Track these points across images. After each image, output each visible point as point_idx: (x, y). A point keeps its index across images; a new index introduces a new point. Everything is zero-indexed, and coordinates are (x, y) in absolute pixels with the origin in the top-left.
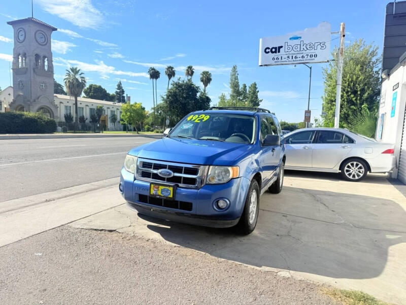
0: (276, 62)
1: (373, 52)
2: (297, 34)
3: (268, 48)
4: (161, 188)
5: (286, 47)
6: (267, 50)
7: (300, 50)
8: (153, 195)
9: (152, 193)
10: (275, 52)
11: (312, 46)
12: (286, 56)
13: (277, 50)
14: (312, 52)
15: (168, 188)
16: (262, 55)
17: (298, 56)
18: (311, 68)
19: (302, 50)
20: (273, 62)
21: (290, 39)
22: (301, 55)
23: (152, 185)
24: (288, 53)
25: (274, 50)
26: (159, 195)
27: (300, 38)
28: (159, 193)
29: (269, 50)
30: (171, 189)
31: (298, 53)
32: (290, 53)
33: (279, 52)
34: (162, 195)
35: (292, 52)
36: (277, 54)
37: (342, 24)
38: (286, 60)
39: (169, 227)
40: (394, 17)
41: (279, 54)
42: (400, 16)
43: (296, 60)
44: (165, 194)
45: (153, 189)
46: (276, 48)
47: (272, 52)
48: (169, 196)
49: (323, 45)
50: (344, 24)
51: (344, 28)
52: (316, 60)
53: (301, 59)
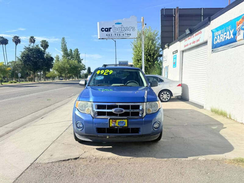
0: (108, 37)
1: (157, 33)
2: (119, 21)
3: (104, 29)
4: (118, 121)
5: (114, 28)
6: (103, 30)
7: (122, 31)
8: (112, 127)
9: (111, 126)
10: (108, 31)
11: (127, 29)
12: (114, 34)
13: (108, 30)
14: (128, 32)
15: (122, 120)
16: (100, 32)
17: (121, 34)
18: (115, 41)
19: (122, 30)
20: (107, 37)
21: (116, 24)
22: (122, 34)
23: (111, 120)
24: (115, 32)
25: (106, 30)
26: (116, 126)
27: (121, 23)
28: (117, 125)
29: (104, 30)
30: (126, 121)
31: (122, 33)
32: (116, 32)
33: (110, 31)
34: (119, 126)
35: (117, 32)
36: (109, 32)
37: (142, 17)
38: (114, 36)
39: (111, 147)
40: (165, 16)
41: (110, 32)
42: (168, 16)
43: (120, 36)
44: (121, 125)
45: (112, 123)
46: (108, 29)
47: (106, 31)
48: (125, 126)
49: (133, 29)
50: (143, 18)
51: (143, 20)
52: (131, 37)
53: (122, 36)
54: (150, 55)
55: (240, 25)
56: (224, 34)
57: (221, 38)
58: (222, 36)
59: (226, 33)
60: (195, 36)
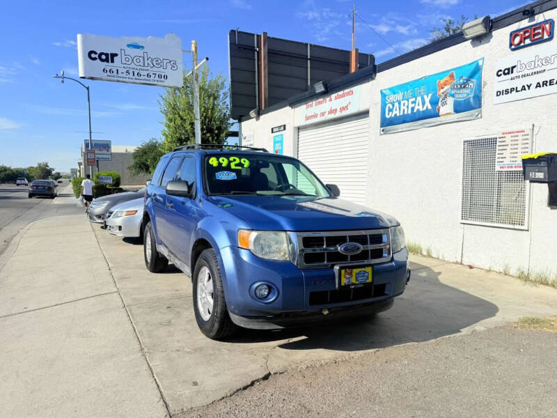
0: (109, 76)
1: (223, 83)
2: (137, 40)
3: (96, 53)
5: (124, 57)
6: (93, 55)
7: (144, 66)
10: (107, 60)
11: (158, 62)
12: (124, 71)
13: (110, 58)
14: (160, 71)
16: (85, 60)
17: (142, 73)
19: (146, 65)
20: (104, 75)
21: (129, 46)
22: (146, 73)
24: (126, 66)
27: (143, 47)
29: (97, 56)
31: (144, 70)
32: (131, 66)
33: (112, 61)
35: (133, 66)
36: (110, 64)
37: (193, 42)
38: (124, 75)
41: (112, 64)
42: (245, 49)
43: (140, 78)
46: (107, 55)
47: (102, 60)
49: (174, 65)
50: (196, 44)
51: (196, 48)
52: (167, 83)
53: (146, 77)
54: (210, 130)
55: (446, 88)
56: (411, 100)
57: (402, 108)
58: (404, 104)
59: (414, 99)
60: (336, 98)
